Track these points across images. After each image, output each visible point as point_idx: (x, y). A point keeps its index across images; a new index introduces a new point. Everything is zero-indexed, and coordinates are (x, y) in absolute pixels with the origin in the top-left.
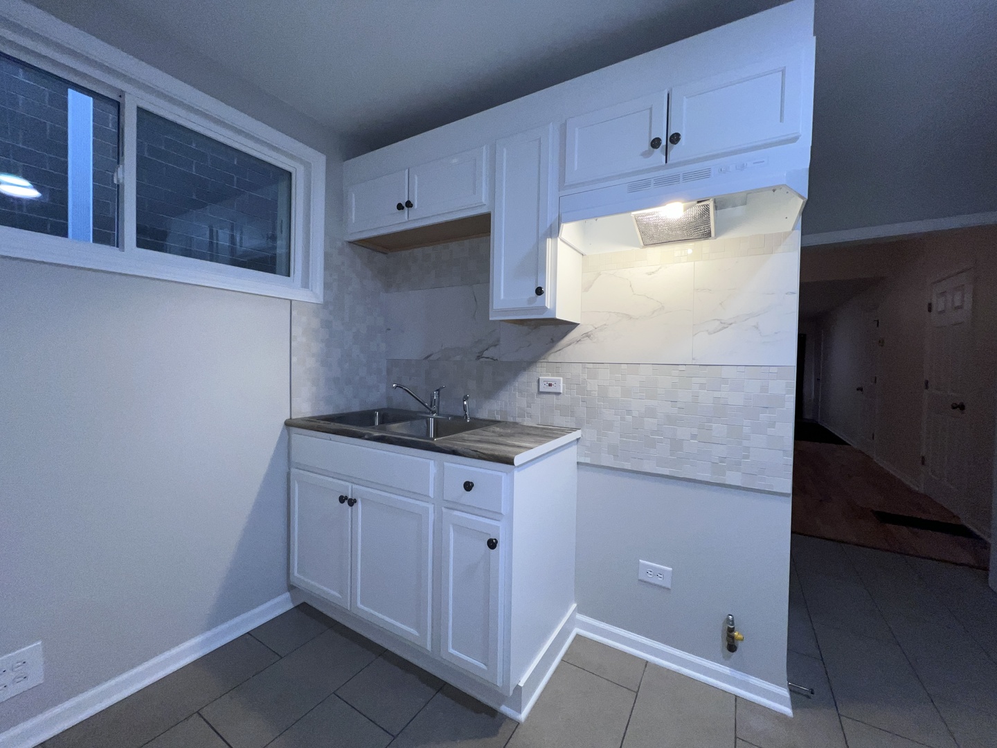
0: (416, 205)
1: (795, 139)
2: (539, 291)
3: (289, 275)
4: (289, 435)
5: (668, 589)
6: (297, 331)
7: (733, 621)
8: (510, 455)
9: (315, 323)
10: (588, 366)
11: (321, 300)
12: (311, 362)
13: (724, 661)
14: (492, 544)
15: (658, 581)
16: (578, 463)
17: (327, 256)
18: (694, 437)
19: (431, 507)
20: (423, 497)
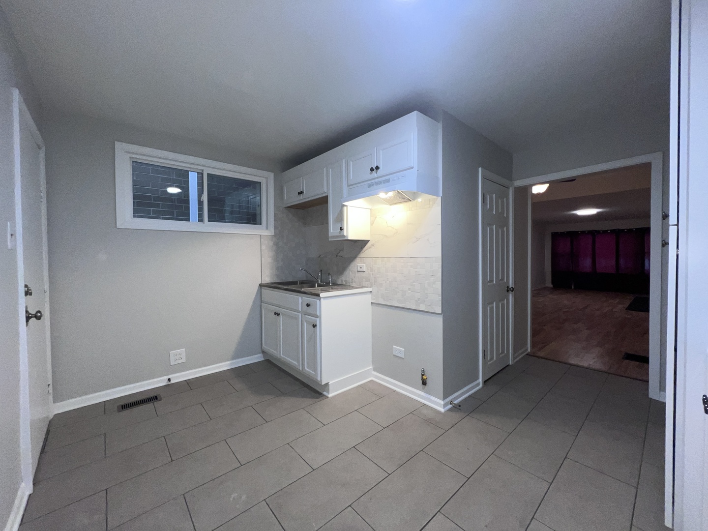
0: (305, 193)
1: (412, 168)
2: (341, 229)
3: (261, 224)
4: (261, 289)
5: (403, 358)
6: (263, 247)
7: (424, 371)
8: (319, 293)
9: (271, 244)
10: (374, 259)
11: (273, 234)
12: (270, 260)
13: (423, 390)
14: (314, 326)
15: (399, 355)
16: (372, 303)
17: (275, 215)
18: (409, 289)
19: (300, 315)
20: (297, 311)
